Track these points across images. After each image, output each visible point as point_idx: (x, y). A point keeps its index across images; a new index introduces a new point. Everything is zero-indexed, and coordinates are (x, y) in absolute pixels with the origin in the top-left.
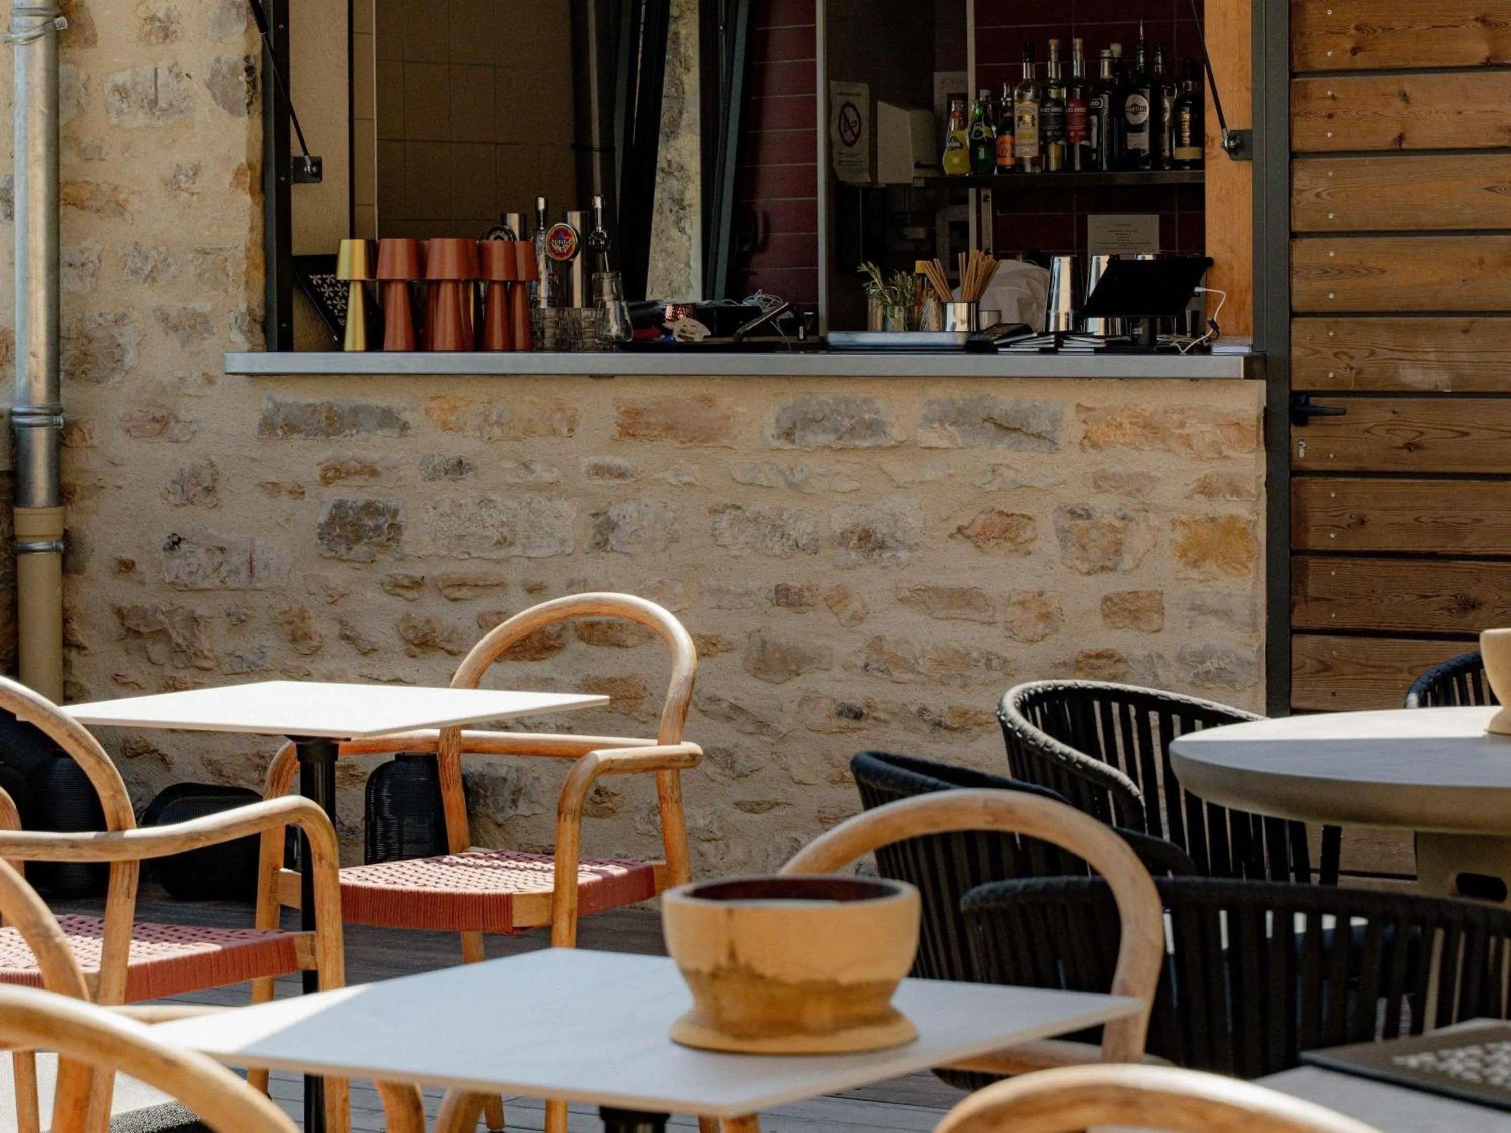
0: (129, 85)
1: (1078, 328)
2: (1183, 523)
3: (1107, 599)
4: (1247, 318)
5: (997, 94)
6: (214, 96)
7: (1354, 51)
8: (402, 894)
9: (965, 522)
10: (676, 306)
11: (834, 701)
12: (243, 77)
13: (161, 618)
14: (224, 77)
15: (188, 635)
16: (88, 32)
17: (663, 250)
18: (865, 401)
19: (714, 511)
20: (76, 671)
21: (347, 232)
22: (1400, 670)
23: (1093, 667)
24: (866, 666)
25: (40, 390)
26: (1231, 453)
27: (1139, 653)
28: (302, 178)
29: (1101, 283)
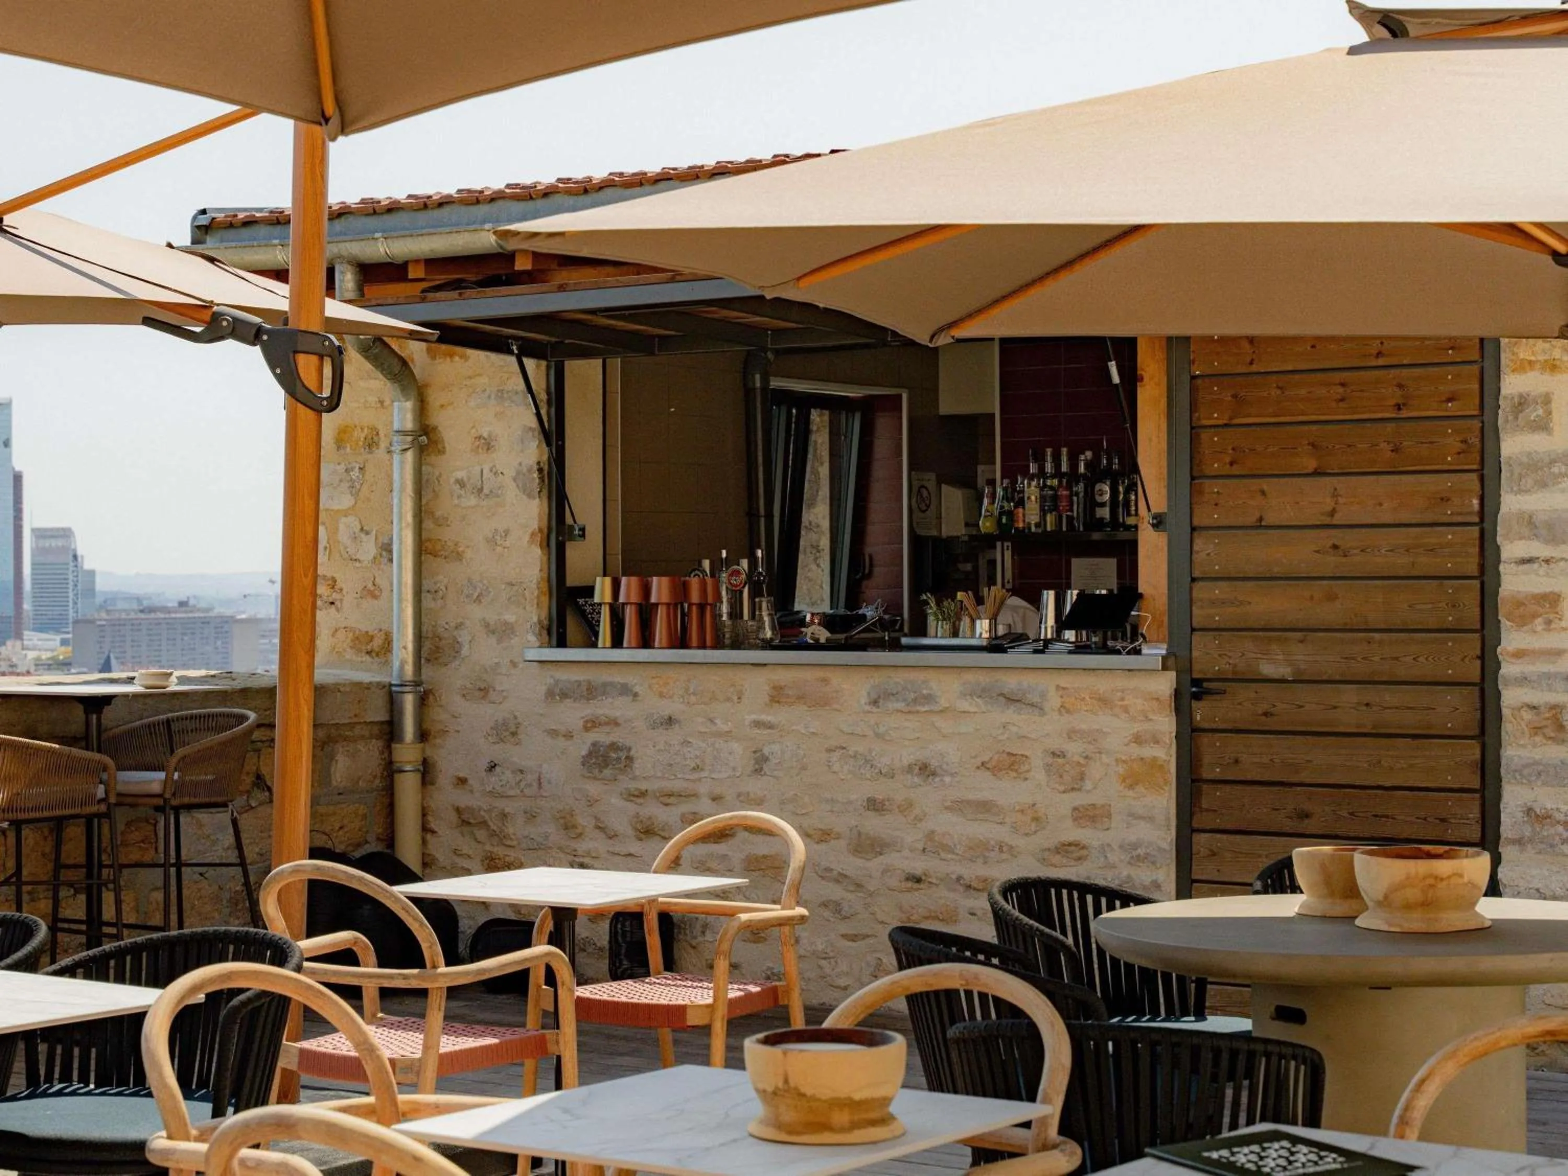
0: (465, 479)
1: (1058, 638)
2: (1124, 762)
3: (1075, 809)
4: (1165, 631)
5: (1014, 482)
6: (518, 486)
7: (1231, 464)
8: (617, 1004)
9: (986, 759)
10: (813, 614)
11: (904, 871)
12: (536, 475)
13: (482, 813)
14: (524, 475)
15: (500, 825)
16: (440, 446)
17: (806, 577)
18: (924, 682)
19: (829, 750)
20: (430, 846)
21: (601, 572)
22: (1260, 856)
23: (1067, 852)
24: (924, 850)
25: (409, 669)
26: (1154, 718)
27: (1096, 843)
28: (572, 538)
29: (1074, 606)
